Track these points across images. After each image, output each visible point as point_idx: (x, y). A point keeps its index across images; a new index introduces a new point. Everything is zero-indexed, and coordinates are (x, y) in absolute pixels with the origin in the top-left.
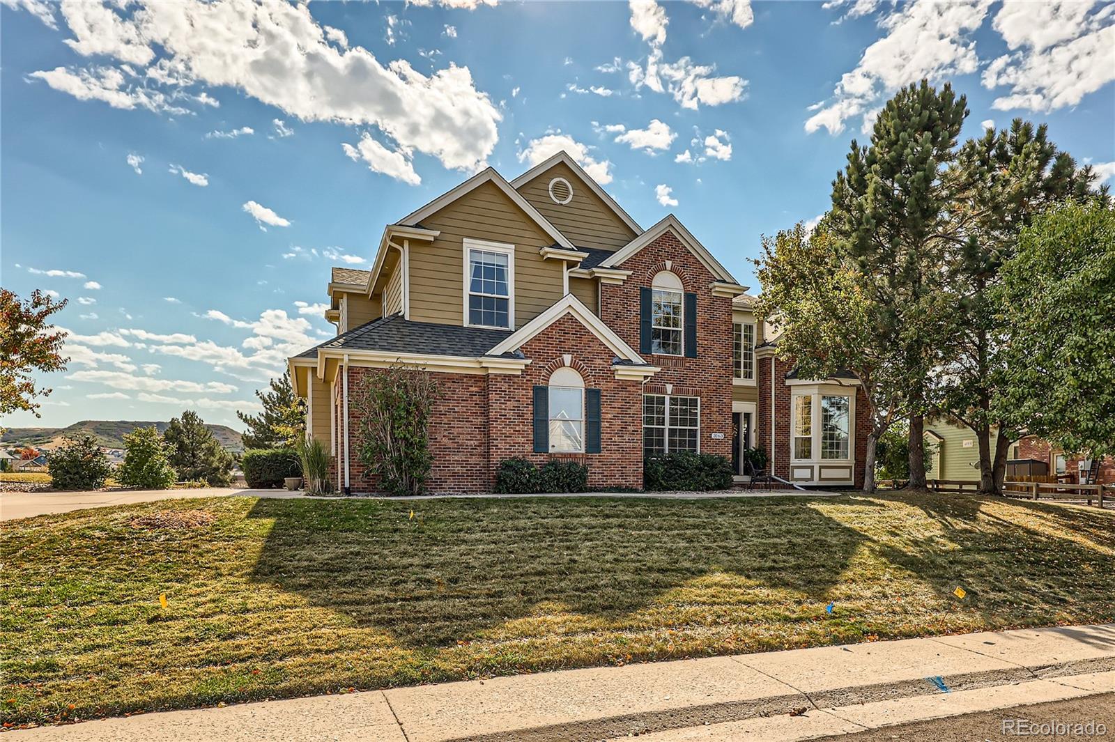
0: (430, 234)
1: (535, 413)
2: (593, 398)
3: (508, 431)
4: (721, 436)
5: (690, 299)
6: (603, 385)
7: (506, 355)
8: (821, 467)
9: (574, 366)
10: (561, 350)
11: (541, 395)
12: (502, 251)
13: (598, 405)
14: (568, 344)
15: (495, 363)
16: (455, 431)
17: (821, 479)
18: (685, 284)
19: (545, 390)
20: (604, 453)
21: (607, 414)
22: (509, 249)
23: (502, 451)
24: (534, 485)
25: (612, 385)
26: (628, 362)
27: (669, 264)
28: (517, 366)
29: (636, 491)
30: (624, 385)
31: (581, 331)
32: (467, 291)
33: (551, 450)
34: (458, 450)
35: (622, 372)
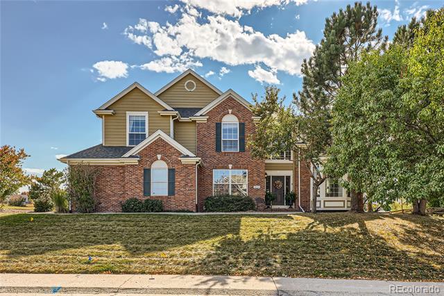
0: (110, 112)
1: (144, 180)
2: (171, 172)
3: (132, 187)
4: (258, 187)
5: (242, 126)
6: (176, 167)
7: (131, 157)
8: (324, 201)
9: (162, 159)
10: (156, 153)
11: (147, 173)
12: (143, 115)
13: (174, 176)
14: (159, 151)
15: (125, 160)
16: (113, 188)
17: (324, 207)
18: (239, 119)
19: (149, 170)
20: (176, 195)
21: (178, 179)
22: (146, 114)
23: (129, 195)
24: (136, 209)
25: (180, 167)
26: (187, 156)
27: (230, 111)
28: (135, 161)
29: (192, 212)
30: (186, 166)
31: (166, 144)
32: (128, 132)
33: (152, 195)
34: (114, 196)
35: (184, 161)
